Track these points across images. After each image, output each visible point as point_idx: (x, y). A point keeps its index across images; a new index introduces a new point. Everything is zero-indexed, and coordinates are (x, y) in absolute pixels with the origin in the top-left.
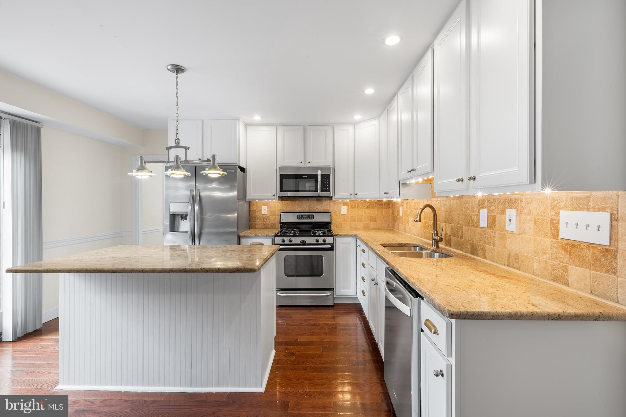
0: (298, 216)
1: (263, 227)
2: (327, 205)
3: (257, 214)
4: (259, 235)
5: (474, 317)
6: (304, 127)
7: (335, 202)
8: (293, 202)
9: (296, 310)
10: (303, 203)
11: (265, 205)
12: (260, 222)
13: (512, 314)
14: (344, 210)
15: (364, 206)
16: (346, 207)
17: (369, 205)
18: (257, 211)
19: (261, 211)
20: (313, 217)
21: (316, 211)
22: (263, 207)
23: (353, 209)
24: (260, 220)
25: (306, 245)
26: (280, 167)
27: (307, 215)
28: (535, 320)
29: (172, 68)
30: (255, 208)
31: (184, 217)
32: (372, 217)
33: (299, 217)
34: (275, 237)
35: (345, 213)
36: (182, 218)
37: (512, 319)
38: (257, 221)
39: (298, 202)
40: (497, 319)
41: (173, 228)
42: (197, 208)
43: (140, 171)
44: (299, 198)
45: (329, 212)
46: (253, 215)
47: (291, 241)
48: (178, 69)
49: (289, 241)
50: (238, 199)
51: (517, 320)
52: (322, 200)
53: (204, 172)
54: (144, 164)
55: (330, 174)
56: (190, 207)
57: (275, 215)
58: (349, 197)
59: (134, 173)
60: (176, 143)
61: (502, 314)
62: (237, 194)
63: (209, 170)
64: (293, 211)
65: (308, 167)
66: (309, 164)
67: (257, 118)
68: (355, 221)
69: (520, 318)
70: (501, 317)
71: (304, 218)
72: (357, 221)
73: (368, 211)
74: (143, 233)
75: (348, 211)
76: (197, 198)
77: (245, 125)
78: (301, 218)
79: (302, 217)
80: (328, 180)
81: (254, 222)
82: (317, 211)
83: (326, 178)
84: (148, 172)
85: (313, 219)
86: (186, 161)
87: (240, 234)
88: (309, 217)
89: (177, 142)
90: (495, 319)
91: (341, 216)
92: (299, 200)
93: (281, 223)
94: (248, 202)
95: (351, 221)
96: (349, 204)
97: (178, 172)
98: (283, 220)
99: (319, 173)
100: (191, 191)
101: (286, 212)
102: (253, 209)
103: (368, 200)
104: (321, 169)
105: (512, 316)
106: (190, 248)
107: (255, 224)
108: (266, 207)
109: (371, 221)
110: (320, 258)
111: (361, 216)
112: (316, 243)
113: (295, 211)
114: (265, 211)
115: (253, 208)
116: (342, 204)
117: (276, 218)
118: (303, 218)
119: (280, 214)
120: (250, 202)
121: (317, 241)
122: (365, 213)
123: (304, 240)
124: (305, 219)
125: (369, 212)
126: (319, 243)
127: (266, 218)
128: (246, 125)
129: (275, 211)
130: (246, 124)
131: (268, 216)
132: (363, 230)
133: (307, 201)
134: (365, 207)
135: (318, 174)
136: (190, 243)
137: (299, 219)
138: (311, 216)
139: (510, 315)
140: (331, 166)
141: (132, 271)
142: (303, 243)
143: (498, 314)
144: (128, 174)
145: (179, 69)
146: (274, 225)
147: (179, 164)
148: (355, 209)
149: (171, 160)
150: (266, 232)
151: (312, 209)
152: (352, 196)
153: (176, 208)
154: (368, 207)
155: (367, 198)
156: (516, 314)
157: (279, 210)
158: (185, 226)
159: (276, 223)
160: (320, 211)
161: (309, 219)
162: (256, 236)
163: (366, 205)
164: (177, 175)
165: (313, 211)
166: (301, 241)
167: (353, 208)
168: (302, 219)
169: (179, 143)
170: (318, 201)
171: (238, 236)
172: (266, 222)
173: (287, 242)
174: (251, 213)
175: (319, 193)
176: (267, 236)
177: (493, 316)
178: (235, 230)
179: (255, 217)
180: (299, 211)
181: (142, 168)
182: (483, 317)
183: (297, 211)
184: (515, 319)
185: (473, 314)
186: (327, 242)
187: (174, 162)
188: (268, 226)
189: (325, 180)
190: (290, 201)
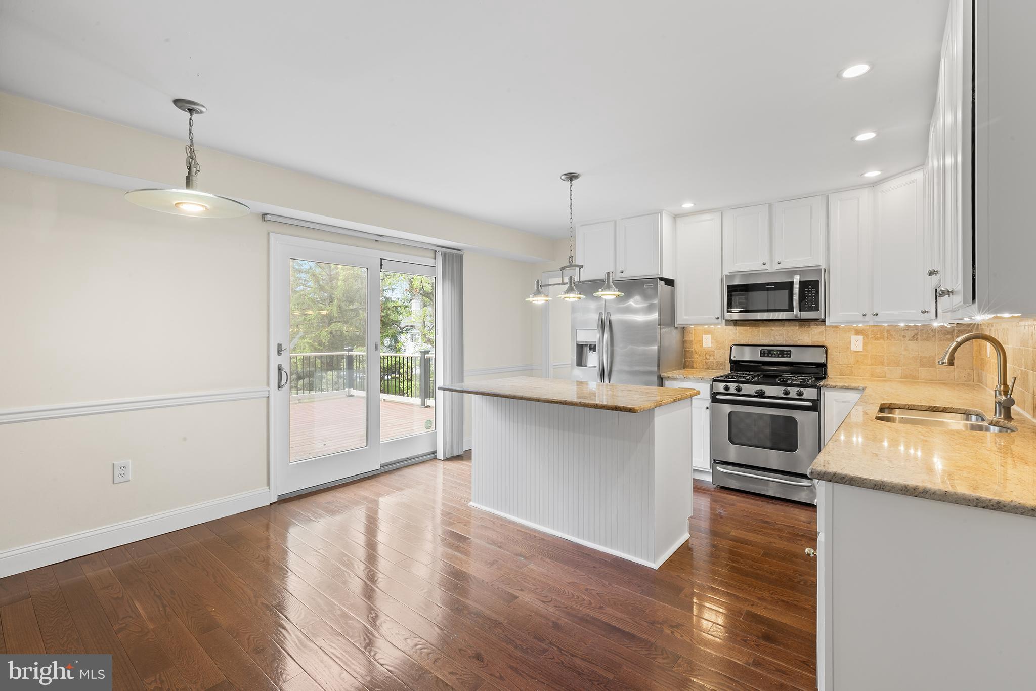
0: (762, 352)
1: (705, 367)
2: (820, 333)
3: (695, 347)
4: (689, 377)
5: (844, 481)
6: (770, 205)
7: (837, 329)
8: (754, 329)
9: (747, 498)
10: (773, 330)
11: (707, 333)
12: (700, 359)
13: (908, 488)
14: (857, 343)
15: (904, 337)
16: (862, 336)
17: (916, 334)
18: (694, 342)
19: (701, 342)
20: (789, 354)
21: (797, 344)
22: (704, 337)
23: (878, 342)
24: (700, 356)
25: (767, 398)
26: (728, 274)
27: (777, 350)
28: (950, 502)
29: (566, 178)
30: (692, 337)
31: (593, 348)
32: (925, 357)
33: (764, 353)
34: (713, 382)
35: (860, 348)
36: (590, 349)
37: (907, 493)
38: (695, 357)
39: (764, 328)
40: (882, 489)
41: (580, 362)
42: (606, 336)
43: (537, 296)
44: (765, 322)
45: (823, 347)
46: (689, 348)
47: (739, 389)
48: (571, 177)
49: (736, 389)
50: (660, 325)
51: (916, 496)
52: (810, 325)
53: (597, 293)
54: (540, 288)
55: (818, 281)
56: (598, 336)
57: (724, 349)
58: (861, 318)
59: (531, 299)
60: (569, 262)
61: (890, 485)
62: (657, 316)
63: (602, 291)
64: (755, 344)
65: (777, 271)
66: (780, 266)
67: (688, 206)
68: (883, 365)
69: (922, 495)
70: (888, 488)
71: (772, 354)
72: (886, 364)
73: (913, 345)
74: (554, 367)
75: (865, 344)
76: (607, 323)
77: (674, 216)
78: (766, 355)
79: (768, 354)
80: (814, 291)
81: (690, 358)
82: (800, 343)
83: (810, 287)
84: (544, 297)
85: (790, 357)
86: (579, 282)
87: (662, 374)
88: (782, 353)
89: (570, 260)
90: (879, 490)
91: (850, 354)
92: (767, 326)
93: (731, 361)
94: (679, 329)
95: (872, 364)
96: (869, 333)
97: (571, 295)
98: (734, 357)
99: (797, 279)
100: (600, 314)
101: (742, 344)
102: (688, 339)
103: (902, 325)
104: (801, 272)
105: (908, 490)
106: (598, 385)
107: (692, 361)
108: (709, 336)
109: (922, 365)
110: (792, 422)
111: (896, 355)
112: (784, 396)
113: (758, 344)
114: (707, 342)
115: (690, 337)
116: (853, 333)
117: (725, 353)
118: (770, 355)
119: (731, 348)
120: (684, 329)
121: (787, 393)
122: (906, 350)
123: (761, 390)
124: (775, 357)
125: (916, 348)
126: (789, 396)
127: (709, 353)
128: (676, 217)
129: (724, 342)
130: (676, 215)
131: (713, 349)
132: (901, 382)
133: (781, 326)
134: (907, 338)
135: (795, 280)
136: (599, 381)
137: (764, 356)
138: (785, 353)
139: (905, 488)
140: (823, 267)
141: (522, 398)
142: (761, 394)
143: (883, 484)
144: (527, 300)
145: (573, 176)
146: (722, 364)
147: (573, 285)
148: (881, 341)
149: (565, 282)
150: (704, 374)
151: (791, 340)
152: (866, 318)
153: (584, 337)
154: (914, 338)
155: (900, 321)
156: (915, 489)
157: (731, 342)
158: (592, 359)
159: (725, 362)
160: (806, 344)
161: (783, 357)
162: (686, 378)
163: (910, 334)
164: (570, 298)
165: (792, 344)
166: (757, 391)
167: (877, 339)
168: (768, 356)
169: (573, 262)
170: (801, 326)
171: (660, 376)
172: (709, 359)
173: (732, 390)
174: (687, 345)
175: (797, 313)
176: (701, 379)
177: (875, 485)
178: (656, 369)
179: (692, 351)
180: (765, 344)
181: (538, 293)
182: (858, 483)
183: (761, 344)
184: (914, 495)
185: (844, 477)
186: (804, 397)
187: (567, 283)
188: (712, 366)
189: (808, 291)
190: (749, 326)
